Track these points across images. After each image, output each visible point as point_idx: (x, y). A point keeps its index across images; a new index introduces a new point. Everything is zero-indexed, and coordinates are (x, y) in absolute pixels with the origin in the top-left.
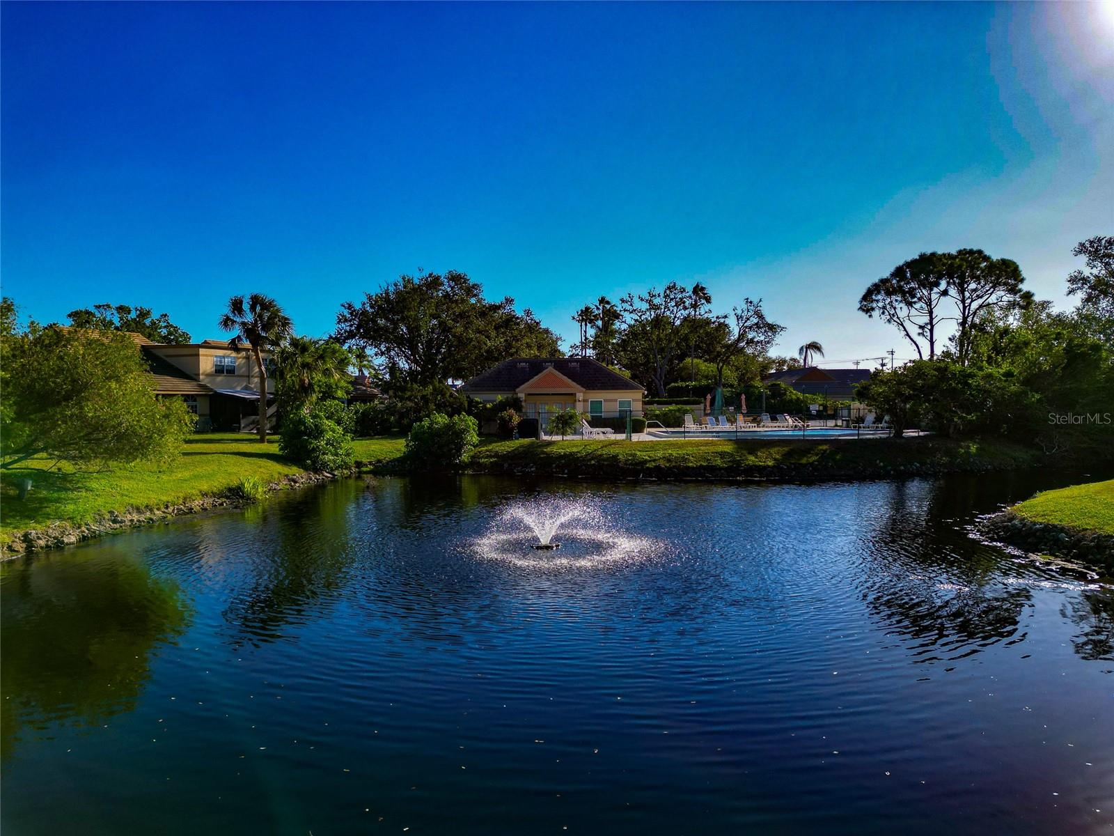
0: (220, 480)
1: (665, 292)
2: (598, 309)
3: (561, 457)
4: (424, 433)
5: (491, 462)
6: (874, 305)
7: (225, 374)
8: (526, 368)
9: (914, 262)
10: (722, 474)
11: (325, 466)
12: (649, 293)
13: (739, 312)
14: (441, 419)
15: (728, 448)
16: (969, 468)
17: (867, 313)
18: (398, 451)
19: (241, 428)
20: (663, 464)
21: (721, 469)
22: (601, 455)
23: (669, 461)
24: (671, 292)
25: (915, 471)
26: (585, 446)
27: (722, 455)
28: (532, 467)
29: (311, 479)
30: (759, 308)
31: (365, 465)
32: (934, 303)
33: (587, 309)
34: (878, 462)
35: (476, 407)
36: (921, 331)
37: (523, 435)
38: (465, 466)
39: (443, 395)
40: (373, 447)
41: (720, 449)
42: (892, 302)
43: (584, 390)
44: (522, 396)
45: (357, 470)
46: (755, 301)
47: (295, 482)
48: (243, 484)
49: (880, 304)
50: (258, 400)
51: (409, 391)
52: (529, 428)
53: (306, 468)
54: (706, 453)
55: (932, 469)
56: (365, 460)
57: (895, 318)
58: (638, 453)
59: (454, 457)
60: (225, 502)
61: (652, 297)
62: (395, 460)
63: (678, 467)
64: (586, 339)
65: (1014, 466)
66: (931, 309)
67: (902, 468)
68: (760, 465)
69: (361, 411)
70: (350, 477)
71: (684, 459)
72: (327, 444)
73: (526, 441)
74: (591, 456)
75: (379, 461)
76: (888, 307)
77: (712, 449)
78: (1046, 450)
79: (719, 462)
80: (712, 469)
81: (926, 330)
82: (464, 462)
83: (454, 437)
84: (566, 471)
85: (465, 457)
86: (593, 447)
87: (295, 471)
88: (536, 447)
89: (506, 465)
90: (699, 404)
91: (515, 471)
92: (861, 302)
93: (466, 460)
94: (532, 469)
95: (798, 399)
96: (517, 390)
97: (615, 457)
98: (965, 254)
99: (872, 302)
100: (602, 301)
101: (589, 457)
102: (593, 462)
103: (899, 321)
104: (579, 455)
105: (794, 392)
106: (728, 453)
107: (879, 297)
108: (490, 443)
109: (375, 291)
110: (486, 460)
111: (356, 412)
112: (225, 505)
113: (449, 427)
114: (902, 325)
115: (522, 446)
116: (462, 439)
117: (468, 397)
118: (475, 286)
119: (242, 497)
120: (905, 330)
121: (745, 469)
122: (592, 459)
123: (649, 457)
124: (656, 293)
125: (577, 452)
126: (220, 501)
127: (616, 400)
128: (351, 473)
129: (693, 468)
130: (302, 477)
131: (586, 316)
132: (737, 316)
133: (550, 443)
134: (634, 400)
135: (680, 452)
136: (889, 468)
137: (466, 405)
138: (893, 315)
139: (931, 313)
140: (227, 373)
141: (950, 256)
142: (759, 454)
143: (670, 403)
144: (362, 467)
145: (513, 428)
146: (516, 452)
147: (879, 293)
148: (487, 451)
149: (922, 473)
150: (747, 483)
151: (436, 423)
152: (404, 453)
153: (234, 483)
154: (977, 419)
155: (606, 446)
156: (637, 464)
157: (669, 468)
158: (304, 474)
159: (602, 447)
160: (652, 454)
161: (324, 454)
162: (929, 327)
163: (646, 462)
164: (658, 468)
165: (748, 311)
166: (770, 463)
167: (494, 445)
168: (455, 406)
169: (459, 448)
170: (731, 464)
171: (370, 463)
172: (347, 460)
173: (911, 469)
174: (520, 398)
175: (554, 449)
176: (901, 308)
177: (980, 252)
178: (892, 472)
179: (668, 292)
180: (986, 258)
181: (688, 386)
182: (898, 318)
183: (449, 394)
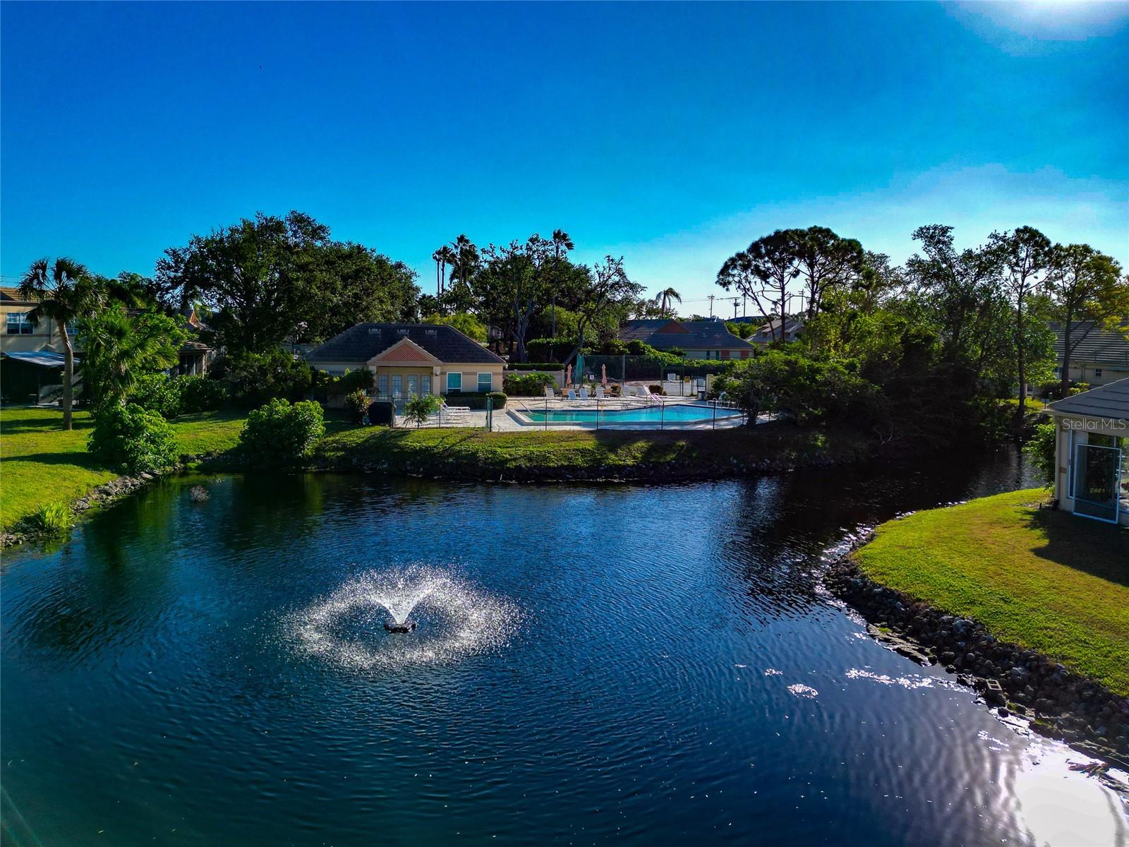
0: (15, 507)
1: (528, 245)
2: (456, 247)
3: (416, 452)
4: (262, 424)
5: (338, 457)
6: (731, 279)
7: (20, 334)
8: (378, 334)
9: (769, 238)
10: (582, 474)
11: (144, 467)
12: (512, 245)
13: (601, 269)
14: (282, 407)
15: (590, 444)
16: (814, 463)
17: (724, 287)
18: (230, 440)
19: (40, 399)
20: (523, 463)
21: (581, 469)
22: (460, 451)
23: (530, 460)
24: (534, 244)
25: (765, 468)
26: (443, 438)
27: (583, 452)
28: (384, 463)
29: (126, 486)
30: (620, 266)
31: (191, 459)
32: (786, 280)
33: (445, 248)
34: (732, 458)
35: (321, 380)
36: (773, 307)
37: (375, 422)
38: (308, 460)
39: (284, 367)
40: (203, 435)
41: (581, 445)
42: (747, 276)
43: (441, 362)
44: (373, 369)
45: (182, 465)
46: (617, 259)
47: (108, 494)
48: (43, 513)
49: (737, 279)
50: (61, 368)
51: (243, 360)
52: (382, 413)
53: (121, 473)
54: (567, 450)
55: (781, 465)
56: (192, 454)
57: (750, 293)
58: (499, 450)
59: (296, 451)
60: (21, 539)
61: (514, 249)
62: (228, 452)
63: (539, 467)
64: (443, 290)
65: (854, 458)
66: (784, 285)
67: (754, 465)
68: (620, 465)
69: (187, 384)
70: (173, 474)
71: (546, 459)
72: (146, 441)
73: (378, 429)
74: (449, 452)
75: (209, 454)
76: (744, 281)
77: (573, 445)
78: (883, 438)
79: (579, 461)
80: (573, 469)
81: (778, 305)
82: (307, 455)
83: (298, 428)
84: (421, 469)
85: (308, 450)
86: (451, 440)
87: (107, 478)
88: (389, 439)
89: (355, 461)
90: (560, 370)
91: (365, 468)
92: (719, 276)
93: (309, 453)
94: (384, 466)
95: (656, 358)
96: (368, 362)
97: (474, 455)
98: (815, 232)
99: (729, 276)
100: (461, 239)
101: (446, 454)
102: (451, 460)
103: (753, 296)
104: (436, 451)
105: (653, 350)
106: (589, 450)
107: (735, 272)
108: (337, 431)
109: (205, 234)
110: (332, 453)
111: (182, 387)
112: (21, 543)
113: (290, 417)
114: (756, 300)
115: (373, 437)
116: (306, 432)
117: (312, 368)
118: (321, 228)
119: (42, 528)
120: (759, 304)
121: (605, 469)
122: (450, 456)
123: (510, 455)
124: (519, 245)
125: (435, 447)
126: (14, 537)
127: (475, 374)
128: (175, 469)
129: (554, 468)
130: (116, 486)
131: (443, 255)
132: (599, 274)
133: (405, 433)
134: (494, 374)
135: (541, 449)
136: (742, 465)
137: (310, 379)
138: (748, 289)
139: (783, 289)
140: (22, 333)
141: (800, 234)
142: (619, 451)
143: (530, 369)
144: (188, 462)
145: (363, 413)
146: (367, 444)
147: (735, 267)
148: (334, 442)
149: (772, 470)
150: (607, 485)
151: (277, 412)
152: (239, 445)
153: (32, 511)
154: (822, 414)
155: (465, 440)
156: (497, 464)
157: (530, 469)
158: (118, 480)
159: (461, 441)
160: (512, 451)
161: (142, 453)
162: (781, 303)
163: (507, 461)
164: (519, 468)
165: (610, 270)
166: (630, 462)
167: (342, 433)
168: (297, 380)
169: (303, 439)
170: (591, 463)
171: (198, 457)
172: (171, 457)
173: (762, 467)
174: (371, 372)
175: (409, 442)
176: (755, 282)
177: (828, 231)
178: (744, 470)
179: (531, 244)
180: (834, 237)
181: (549, 343)
182: (752, 292)
183: (290, 365)
